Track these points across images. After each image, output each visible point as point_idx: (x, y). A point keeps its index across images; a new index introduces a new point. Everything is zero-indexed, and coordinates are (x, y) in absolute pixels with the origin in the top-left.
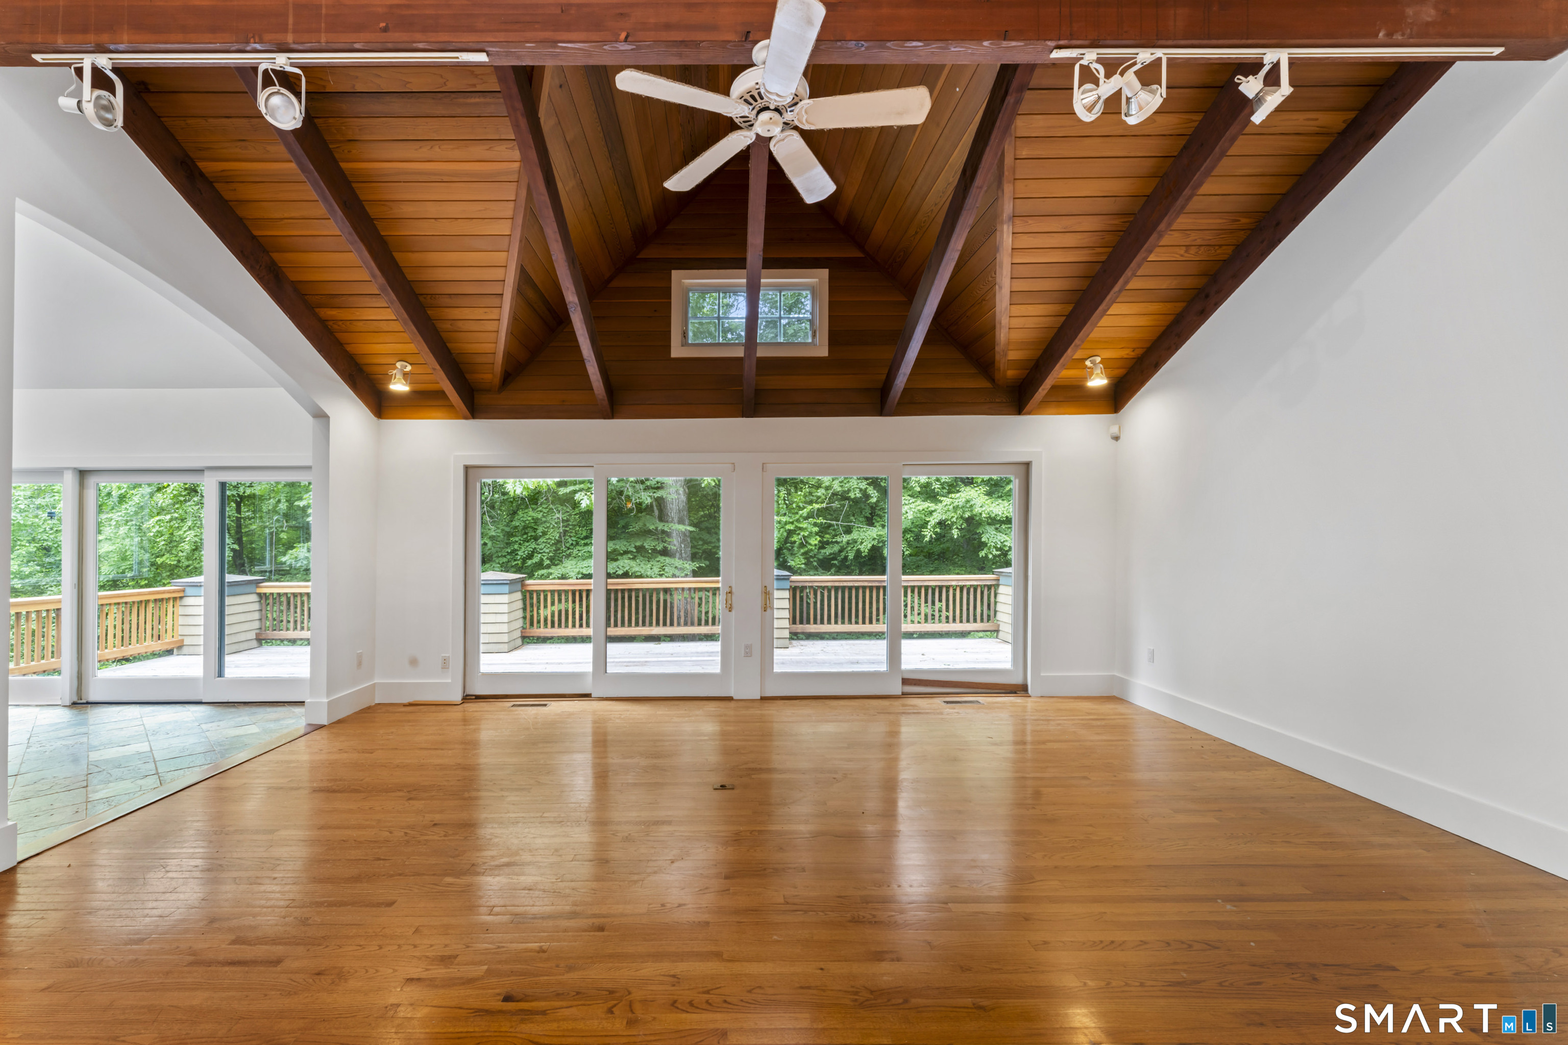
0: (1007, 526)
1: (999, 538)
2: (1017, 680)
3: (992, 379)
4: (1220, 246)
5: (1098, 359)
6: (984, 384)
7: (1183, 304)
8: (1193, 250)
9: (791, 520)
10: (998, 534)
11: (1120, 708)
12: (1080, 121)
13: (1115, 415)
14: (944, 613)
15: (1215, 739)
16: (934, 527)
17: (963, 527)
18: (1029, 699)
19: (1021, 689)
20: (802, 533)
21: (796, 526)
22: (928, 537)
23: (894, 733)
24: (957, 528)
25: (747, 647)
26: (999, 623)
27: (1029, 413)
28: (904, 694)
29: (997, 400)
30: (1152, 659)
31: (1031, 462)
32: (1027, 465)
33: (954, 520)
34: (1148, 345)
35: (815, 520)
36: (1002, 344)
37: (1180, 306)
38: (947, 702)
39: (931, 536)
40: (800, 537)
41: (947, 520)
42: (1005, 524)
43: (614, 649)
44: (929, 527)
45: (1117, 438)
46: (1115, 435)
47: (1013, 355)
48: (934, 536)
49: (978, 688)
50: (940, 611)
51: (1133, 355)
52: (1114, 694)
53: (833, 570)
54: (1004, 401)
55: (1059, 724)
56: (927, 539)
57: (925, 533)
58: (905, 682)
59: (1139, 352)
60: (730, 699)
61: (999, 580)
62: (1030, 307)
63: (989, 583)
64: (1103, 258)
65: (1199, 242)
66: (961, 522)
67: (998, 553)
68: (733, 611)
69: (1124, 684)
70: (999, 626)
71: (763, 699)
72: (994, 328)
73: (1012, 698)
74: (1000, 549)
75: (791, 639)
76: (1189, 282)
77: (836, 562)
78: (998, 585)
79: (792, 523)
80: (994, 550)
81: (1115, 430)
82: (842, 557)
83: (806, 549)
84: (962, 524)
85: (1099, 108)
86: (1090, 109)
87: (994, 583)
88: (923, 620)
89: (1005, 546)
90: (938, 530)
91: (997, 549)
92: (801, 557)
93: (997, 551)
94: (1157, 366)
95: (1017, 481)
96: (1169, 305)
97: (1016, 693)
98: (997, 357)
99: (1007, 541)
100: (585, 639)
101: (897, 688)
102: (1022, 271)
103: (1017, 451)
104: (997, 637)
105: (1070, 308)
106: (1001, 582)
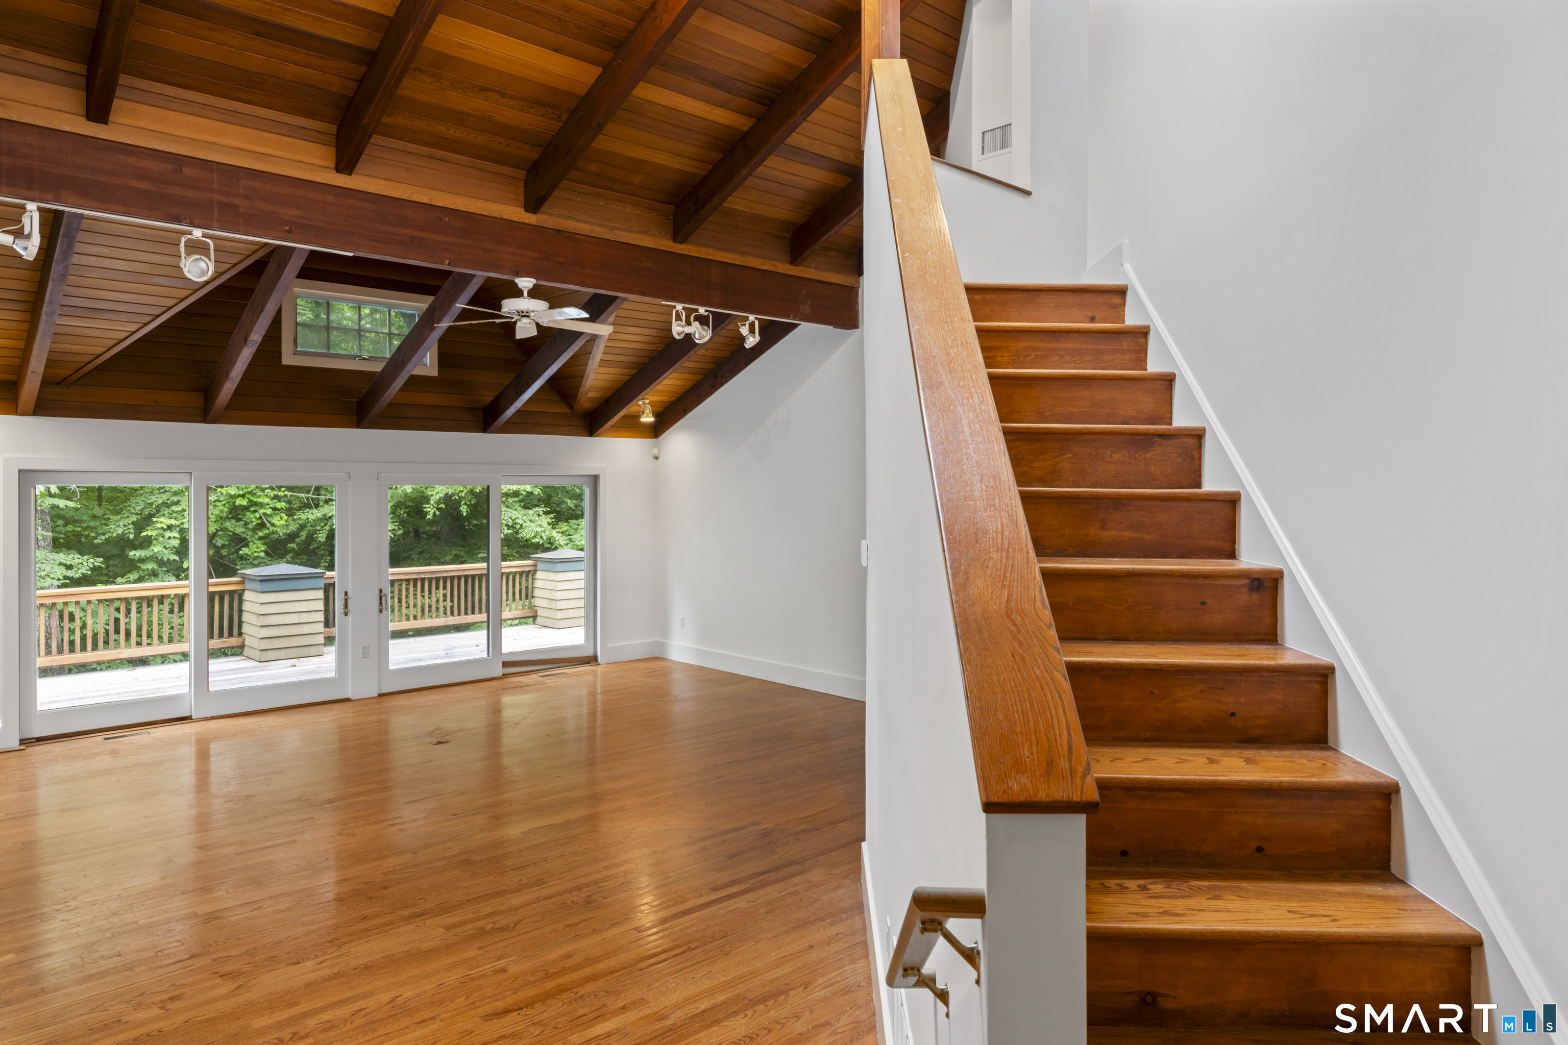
0: (514, 500)
1: (510, 515)
2: (589, 652)
3: (572, 407)
4: (724, 351)
5: (647, 401)
6: (564, 409)
7: (702, 376)
8: (710, 351)
9: (241, 493)
10: (508, 510)
11: (663, 663)
12: (674, 338)
13: (655, 439)
14: (441, 604)
15: (723, 672)
16: (438, 502)
17: (472, 502)
18: (599, 666)
19: (592, 660)
20: (262, 511)
21: (250, 501)
22: (431, 514)
23: (496, 710)
24: (466, 504)
25: (364, 648)
26: (536, 608)
27: (598, 436)
28: (505, 676)
29: (574, 424)
30: (683, 625)
31: (599, 475)
32: (595, 478)
33: (463, 494)
34: (679, 395)
35: (276, 493)
36: (586, 388)
37: (699, 377)
38: (543, 676)
39: (434, 512)
40: (257, 515)
41: (453, 495)
42: (511, 497)
43: (216, 665)
44: (432, 502)
45: (657, 458)
46: (655, 455)
47: (590, 395)
48: (438, 513)
49: (558, 663)
50: (438, 601)
51: (669, 400)
52: (657, 655)
53: (289, 557)
54: (580, 424)
55: (630, 678)
56: (430, 517)
57: (428, 510)
58: (506, 664)
59: (673, 399)
60: (348, 700)
61: (536, 565)
62: (610, 369)
63: (527, 569)
64: (660, 349)
65: (713, 348)
66: (470, 498)
67: (510, 531)
68: (350, 615)
69: (663, 646)
70: (537, 611)
71: (380, 695)
72: (583, 376)
73: (588, 667)
74: (512, 527)
75: (325, 645)
76: (705, 366)
77: (293, 545)
78: (535, 571)
79: (243, 496)
80: (506, 528)
81: (655, 451)
82: (303, 538)
83: (267, 531)
84: (471, 500)
85: (683, 335)
86: (679, 334)
87: (532, 568)
88: (419, 615)
89: (516, 523)
90: (443, 506)
91: (509, 527)
92: (259, 543)
93: (508, 529)
94: (685, 412)
95: (588, 489)
96: (694, 376)
97: (589, 663)
98: (580, 395)
99: (518, 518)
100: (185, 656)
101: (499, 671)
102: (611, 350)
103: (589, 467)
104: (534, 623)
105: (635, 372)
106: (538, 568)
